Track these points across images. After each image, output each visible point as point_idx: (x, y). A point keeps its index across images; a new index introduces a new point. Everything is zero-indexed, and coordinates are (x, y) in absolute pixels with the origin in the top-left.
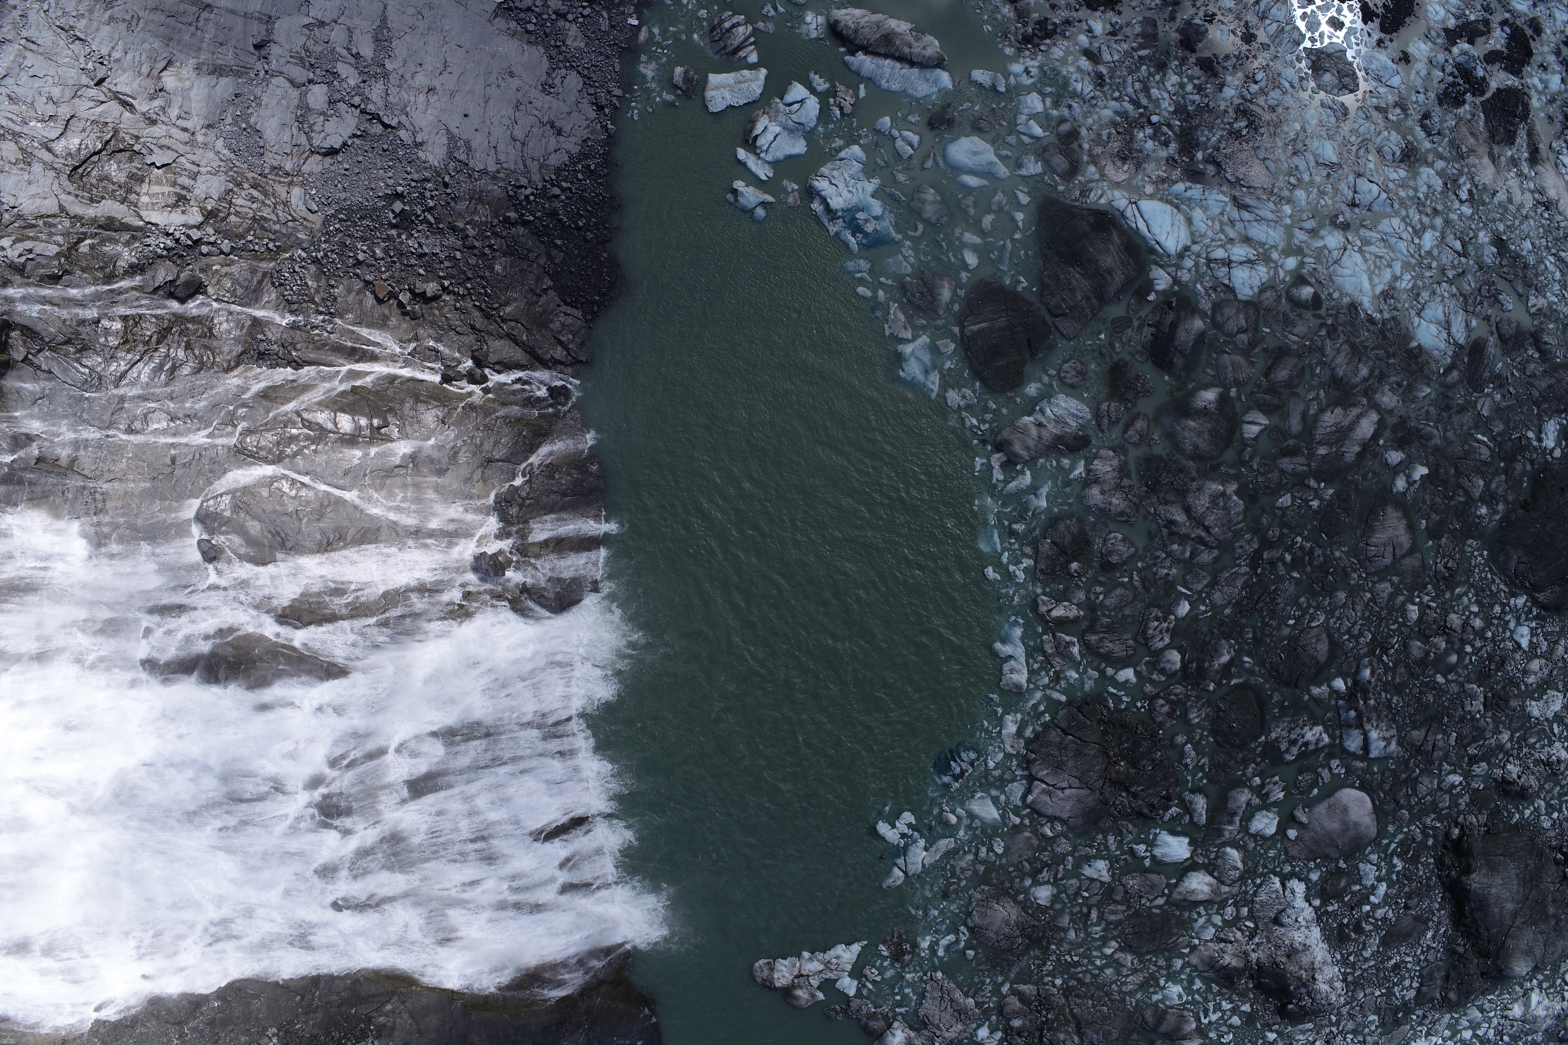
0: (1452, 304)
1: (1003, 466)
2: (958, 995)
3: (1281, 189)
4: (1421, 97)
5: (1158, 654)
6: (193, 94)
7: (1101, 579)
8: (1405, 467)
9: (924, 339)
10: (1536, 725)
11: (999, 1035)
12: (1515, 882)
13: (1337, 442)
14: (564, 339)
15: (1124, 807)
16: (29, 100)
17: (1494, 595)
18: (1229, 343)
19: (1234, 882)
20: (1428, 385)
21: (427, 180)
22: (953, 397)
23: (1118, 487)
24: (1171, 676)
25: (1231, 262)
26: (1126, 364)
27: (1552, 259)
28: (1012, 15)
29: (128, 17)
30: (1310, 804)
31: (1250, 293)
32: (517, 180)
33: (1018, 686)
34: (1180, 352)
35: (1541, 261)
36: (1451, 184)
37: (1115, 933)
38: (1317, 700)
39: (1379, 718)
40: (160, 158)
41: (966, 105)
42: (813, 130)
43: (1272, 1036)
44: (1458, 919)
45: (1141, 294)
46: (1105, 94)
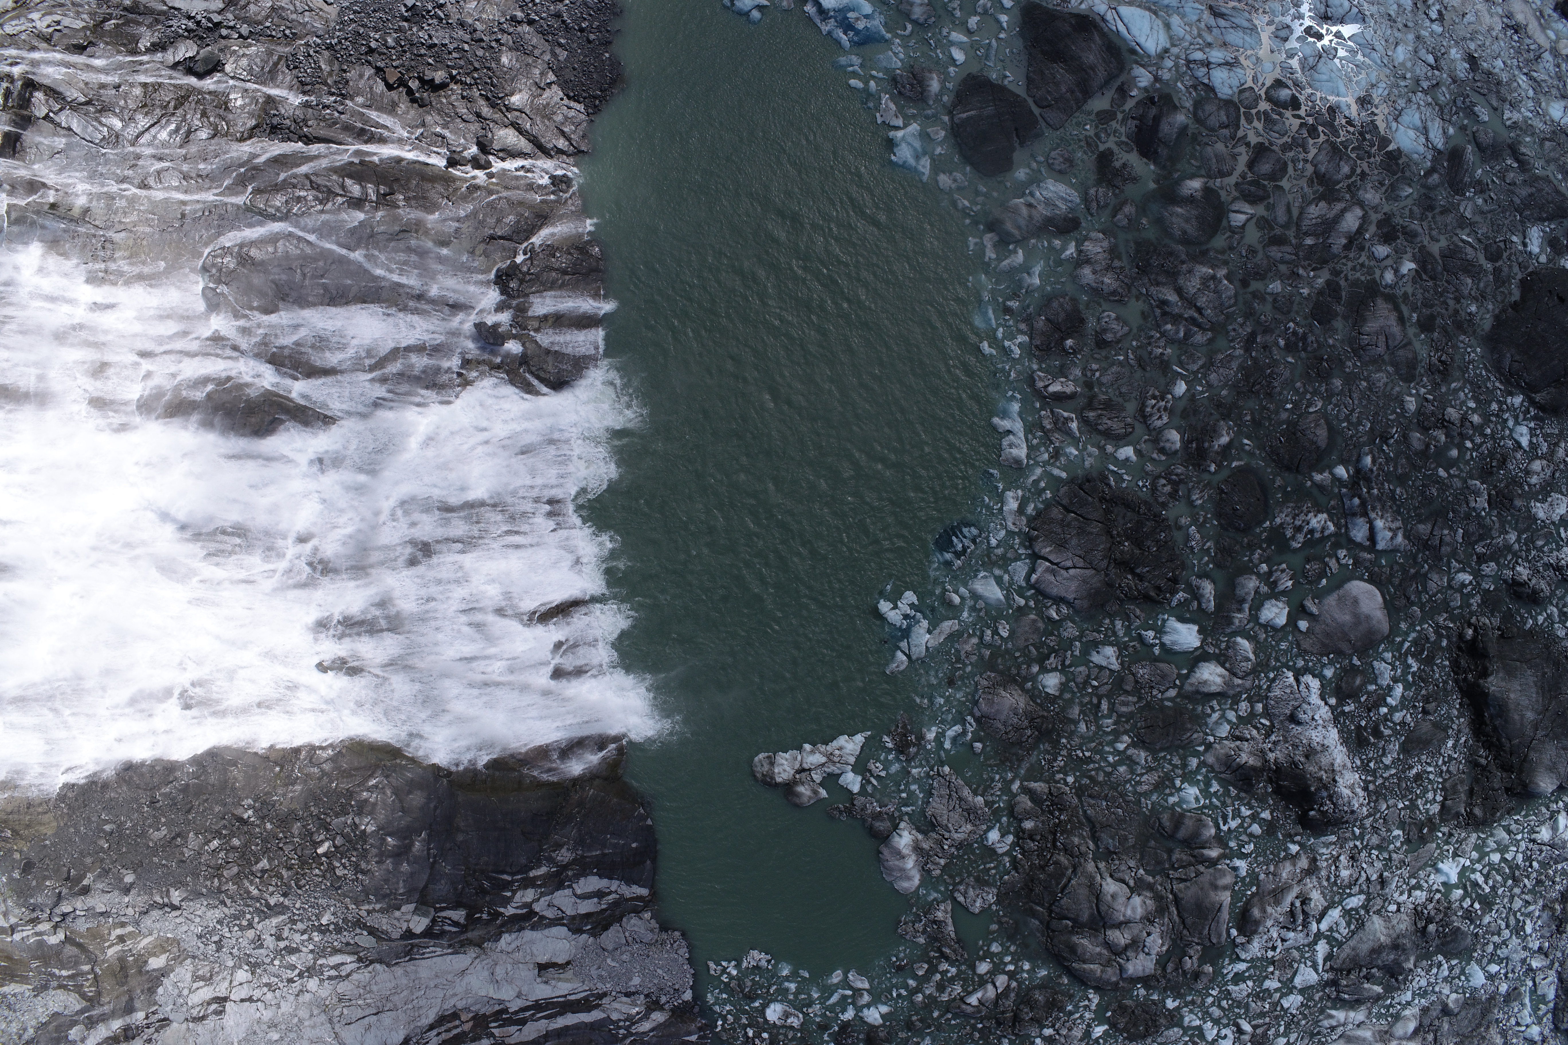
0: (1428, 112)
1: (996, 245)
2: (966, 792)
5: (1157, 432)
7: (1097, 355)
9: (915, 127)
10: (1542, 527)
11: (1010, 838)
12: (1534, 690)
13: (1323, 234)
14: (566, 130)
15: (1130, 588)
18: (1212, 136)
19: (1247, 674)
23: (1109, 268)
25: (1209, 63)
26: (1112, 154)
27: (1524, 77)
30: (1319, 595)
31: (1229, 92)
33: (1018, 461)
34: (1164, 143)
35: (1513, 78)
36: (1421, 4)
38: (1320, 487)
39: (1383, 508)
43: (1294, 848)
44: (1478, 727)
45: (1124, 89)
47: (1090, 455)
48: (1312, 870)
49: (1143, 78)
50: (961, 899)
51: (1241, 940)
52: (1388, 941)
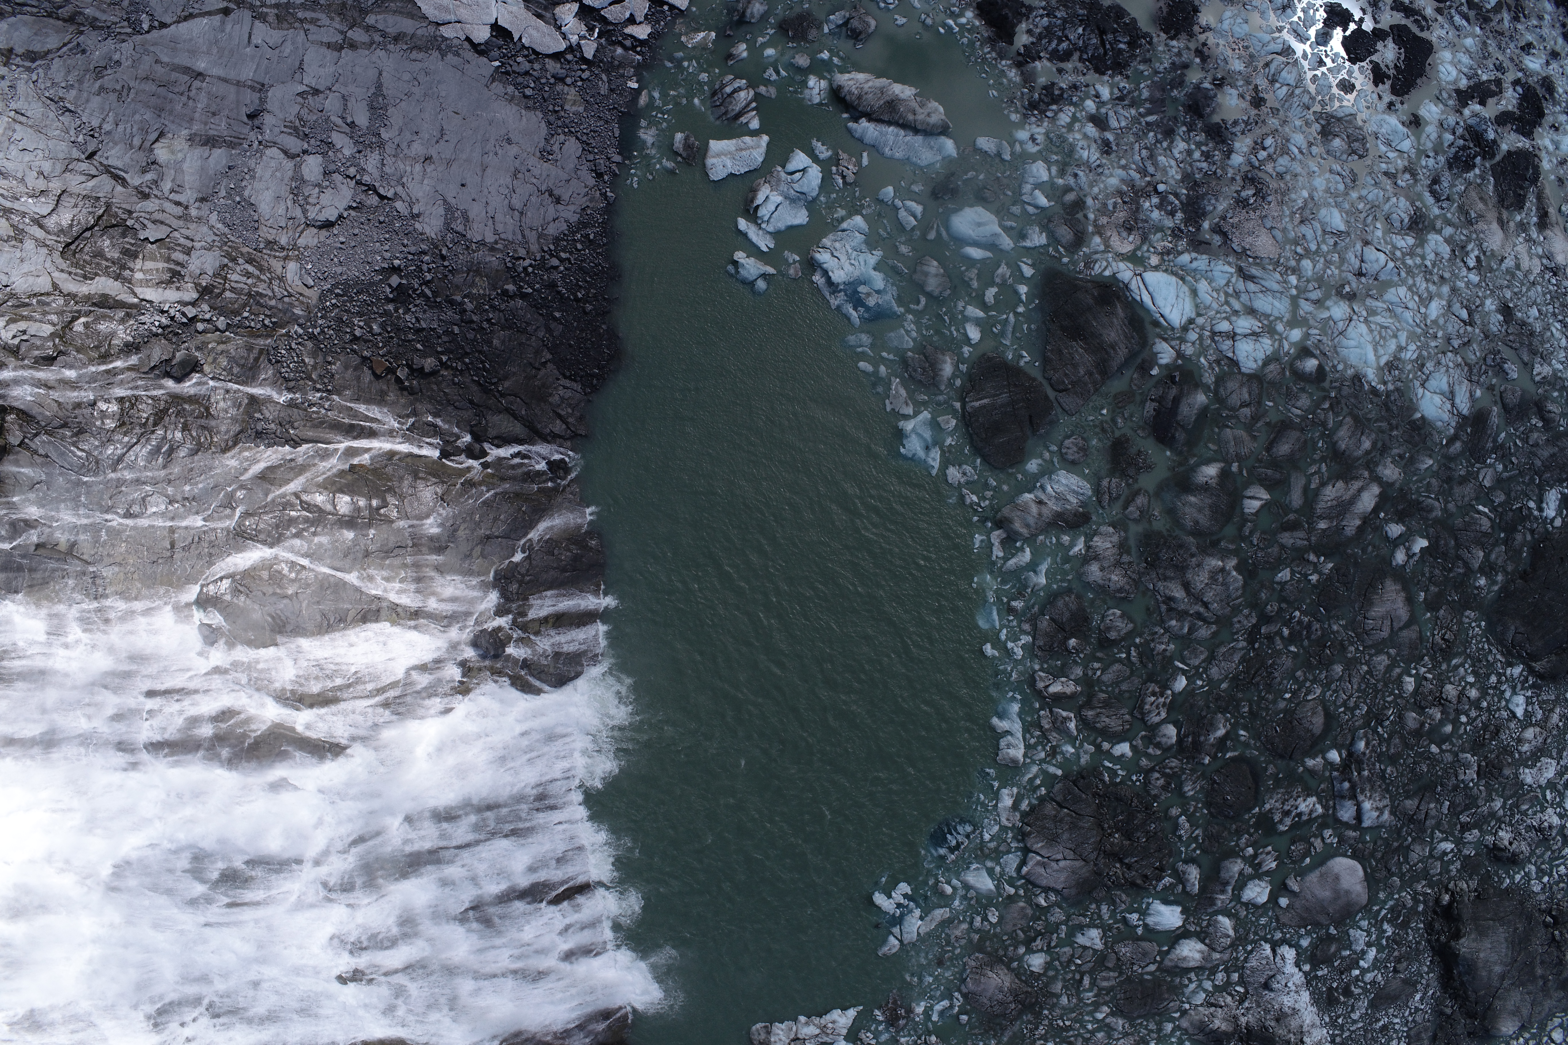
0: (1456, 374)
1: (1003, 543)
3: (1288, 259)
4: (1431, 161)
5: (1154, 729)
6: (185, 166)
7: (1099, 654)
8: (1403, 540)
9: (926, 415)
10: (1529, 792)
12: (1504, 946)
13: (1338, 516)
14: (563, 413)
15: (1118, 878)
16: (20, 175)
17: (1490, 665)
18: (1232, 417)
19: (1226, 949)
20: (1430, 457)
21: (424, 253)
22: (954, 474)
23: (1118, 564)
24: (1167, 749)
25: (1235, 334)
26: (1127, 441)
27: (1558, 325)
28: (1018, 79)
29: (118, 87)
30: (1302, 873)
31: (1254, 366)
32: (515, 251)
33: (1014, 761)
34: (1182, 427)
35: (1547, 328)
36: (1459, 250)
37: (1107, 998)
38: (1311, 772)
39: (1372, 789)
40: (153, 232)
41: (971, 174)
42: (815, 199)
44: (1446, 982)
45: (1144, 368)
46: (1112, 162)
47: (1086, 752)
49: (1165, 354)
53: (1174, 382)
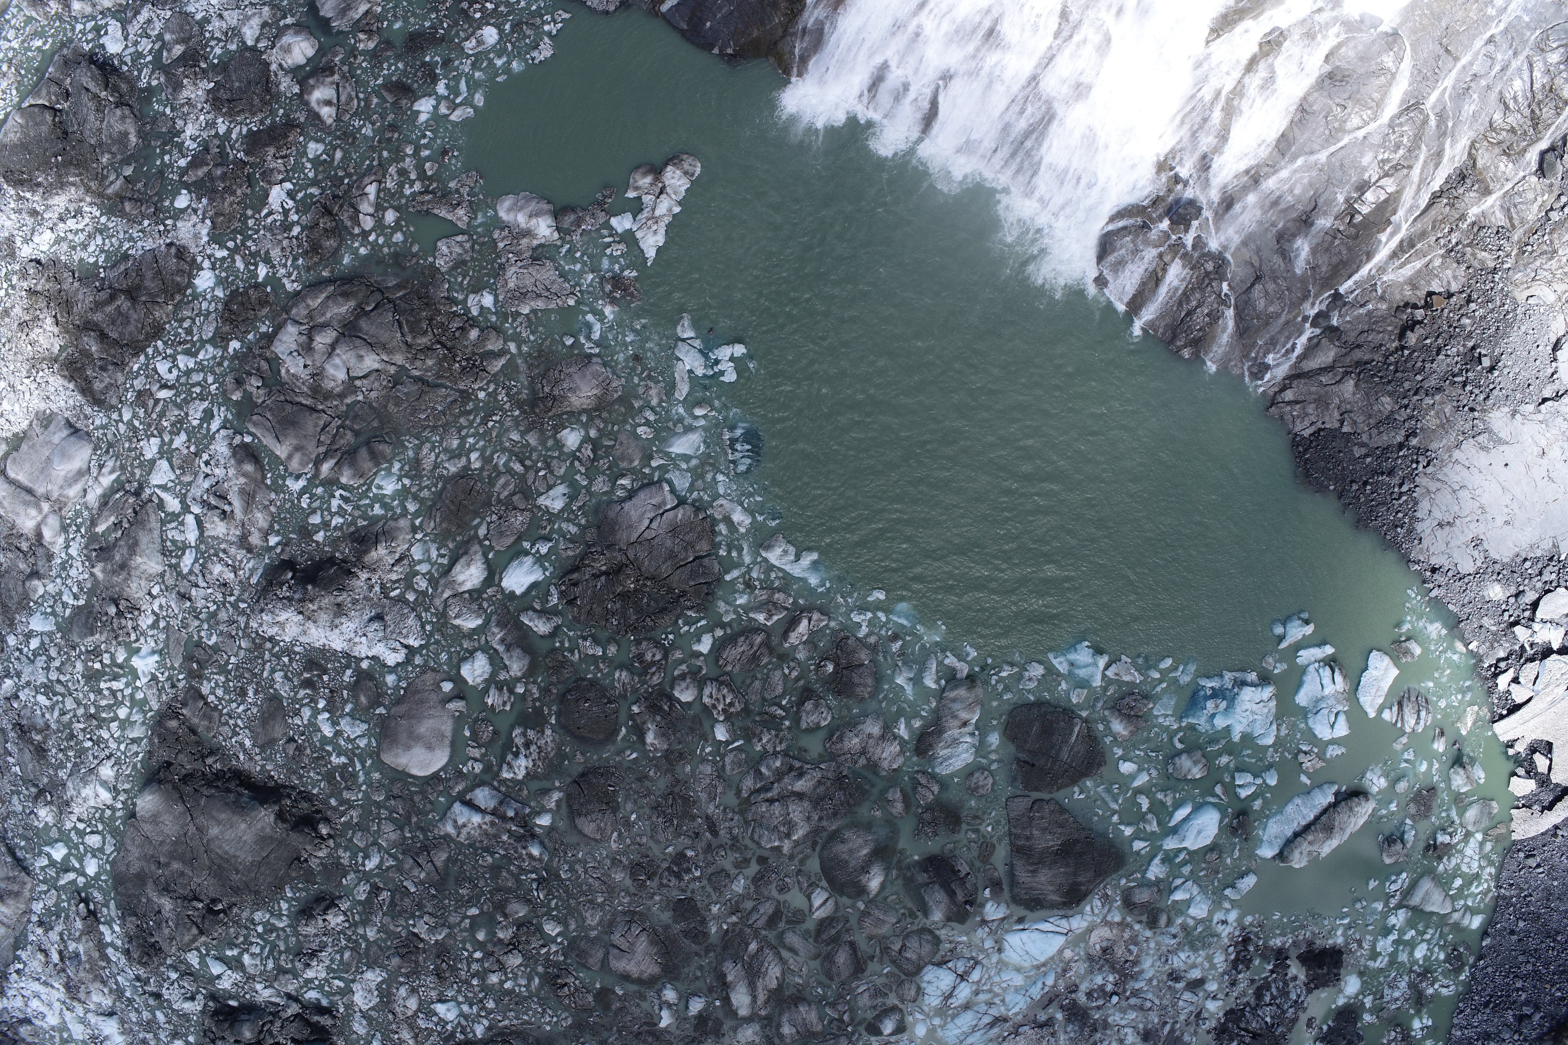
2: (540, 304)
11: (475, 312)
13: (750, 964)
14: (1297, 407)
15: (594, 560)
18: (903, 932)
21: (1486, 399)
23: (864, 752)
31: (926, 978)
32: (1434, 466)
33: (768, 548)
34: (928, 885)
42: (1305, 718)
43: (273, 540)
44: (242, 778)
45: (996, 885)
46: (1161, 973)
48: (243, 542)
49: (993, 911)
50: (459, 238)
51: (237, 440)
52: (133, 564)
53: (966, 902)
